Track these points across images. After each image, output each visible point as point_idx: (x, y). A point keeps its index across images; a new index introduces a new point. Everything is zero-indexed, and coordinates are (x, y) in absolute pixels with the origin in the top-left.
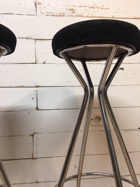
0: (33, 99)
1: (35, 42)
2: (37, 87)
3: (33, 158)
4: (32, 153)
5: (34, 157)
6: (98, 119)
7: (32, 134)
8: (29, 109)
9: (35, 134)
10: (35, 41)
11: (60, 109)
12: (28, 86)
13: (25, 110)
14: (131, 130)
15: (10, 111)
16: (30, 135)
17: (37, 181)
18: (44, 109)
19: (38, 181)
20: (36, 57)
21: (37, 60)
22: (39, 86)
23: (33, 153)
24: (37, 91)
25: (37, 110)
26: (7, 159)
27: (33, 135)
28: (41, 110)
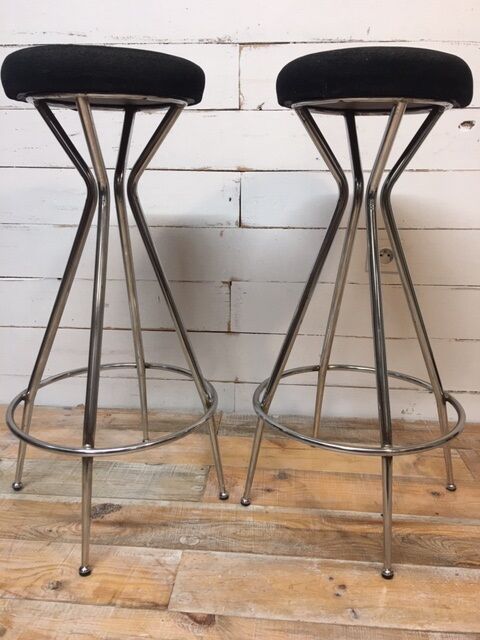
0: (230, 199)
1: (240, 52)
2: (241, 171)
3: (229, 332)
4: (227, 321)
5: (232, 330)
6: (386, 255)
7: (227, 280)
8: (222, 224)
9: (235, 281)
10: (241, 49)
11: (294, 228)
12: (220, 169)
13: (213, 226)
14: (471, 287)
15: (180, 227)
16: (224, 282)
17: (237, 379)
18: (256, 225)
19: (239, 380)
20: (240, 93)
21: (242, 100)
22: (245, 168)
23: (230, 322)
24: (240, 182)
25: (240, 226)
27: (231, 282)
28: (248, 227)
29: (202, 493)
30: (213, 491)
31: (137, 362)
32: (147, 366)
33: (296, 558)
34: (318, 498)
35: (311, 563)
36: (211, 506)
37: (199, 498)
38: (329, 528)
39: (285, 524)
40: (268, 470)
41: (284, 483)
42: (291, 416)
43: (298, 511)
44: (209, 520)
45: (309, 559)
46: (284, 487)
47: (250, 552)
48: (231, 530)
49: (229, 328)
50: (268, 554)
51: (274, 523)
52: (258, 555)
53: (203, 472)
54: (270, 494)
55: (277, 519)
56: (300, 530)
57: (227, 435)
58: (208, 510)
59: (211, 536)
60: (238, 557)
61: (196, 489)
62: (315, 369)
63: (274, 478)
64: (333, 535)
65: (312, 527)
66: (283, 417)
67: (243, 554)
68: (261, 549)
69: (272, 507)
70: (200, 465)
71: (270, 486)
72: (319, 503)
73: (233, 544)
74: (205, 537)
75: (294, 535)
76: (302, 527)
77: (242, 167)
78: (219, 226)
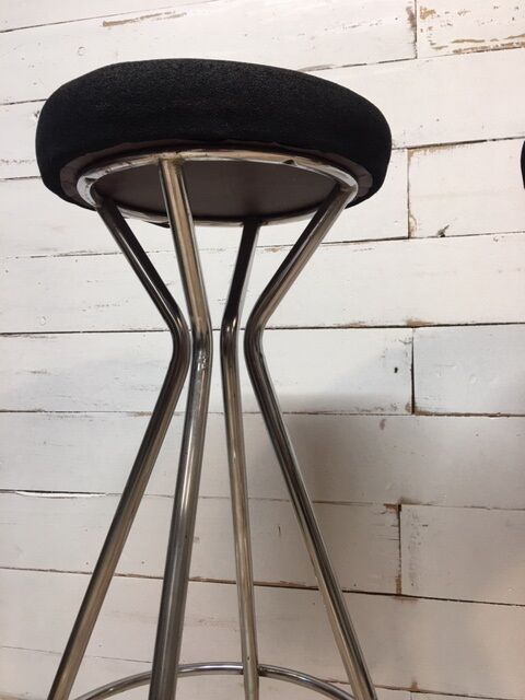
0: (396, 370)
1: (409, 159)
2: (412, 326)
3: (398, 595)
4: (396, 574)
5: (403, 593)
7: (394, 502)
8: (382, 409)
9: (406, 503)
10: (410, 156)
11: (508, 416)
12: (378, 324)
13: (369, 413)
15: (316, 414)
16: (388, 506)
17: (415, 684)
18: (440, 412)
19: (419, 687)
20: (409, 215)
21: (413, 225)
22: (420, 322)
23: (400, 576)
24: (412, 343)
25: (413, 412)
26: (307, 585)
27: (400, 506)
28: (427, 414)
31: (244, 662)
32: (262, 672)
49: (399, 588)
77: (414, 320)
78: (379, 412)
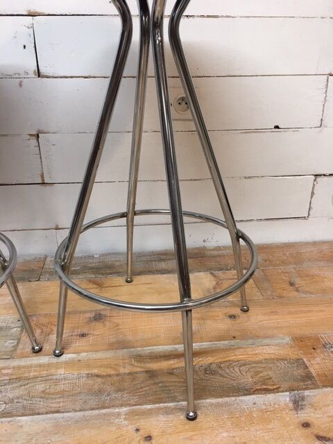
0: (25, 47)
2: (32, 15)
3: (43, 183)
4: (40, 173)
5: (46, 182)
6: (184, 103)
7: (34, 133)
8: (19, 74)
9: (42, 133)
11: (95, 77)
12: (9, 13)
13: (11, 77)
14: (257, 131)
16: (31, 135)
17: (57, 226)
18: (55, 75)
19: (60, 227)
22: (36, 12)
23: (43, 174)
24: (32, 27)
25: (39, 77)
27: (38, 135)
28: (48, 77)
29: (15, 347)
30: (26, 345)
33: (104, 411)
34: (130, 337)
35: (119, 414)
36: (23, 362)
37: (11, 355)
38: (139, 369)
39: (96, 371)
40: (85, 312)
41: (99, 325)
42: (110, 254)
43: (109, 354)
44: (19, 379)
45: (117, 410)
46: (99, 330)
47: (58, 412)
48: (40, 387)
49: (43, 179)
50: (76, 411)
51: (84, 372)
52: (65, 414)
53: (19, 324)
54: (84, 339)
55: (88, 366)
56: (110, 376)
57: (48, 280)
58: (19, 367)
59: (18, 398)
60: (44, 420)
61: (9, 344)
62: (123, 215)
63: (90, 321)
64: (142, 377)
65: (122, 370)
66: (103, 255)
67: (49, 416)
68: (70, 406)
69: (84, 354)
70: (17, 316)
71: (85, 331)
72: (130, 342)
73: (41, 404)
74: (12, 401)
75: (104, 384)
76: (112, 372)
77: (32, 10)
78: (17, 76)
